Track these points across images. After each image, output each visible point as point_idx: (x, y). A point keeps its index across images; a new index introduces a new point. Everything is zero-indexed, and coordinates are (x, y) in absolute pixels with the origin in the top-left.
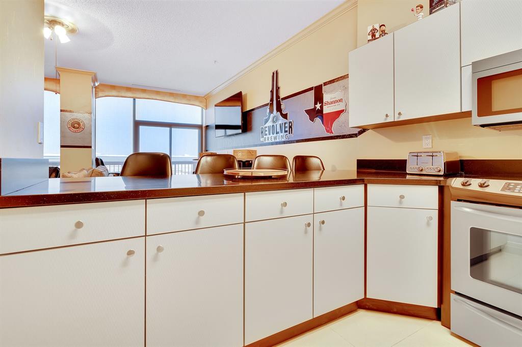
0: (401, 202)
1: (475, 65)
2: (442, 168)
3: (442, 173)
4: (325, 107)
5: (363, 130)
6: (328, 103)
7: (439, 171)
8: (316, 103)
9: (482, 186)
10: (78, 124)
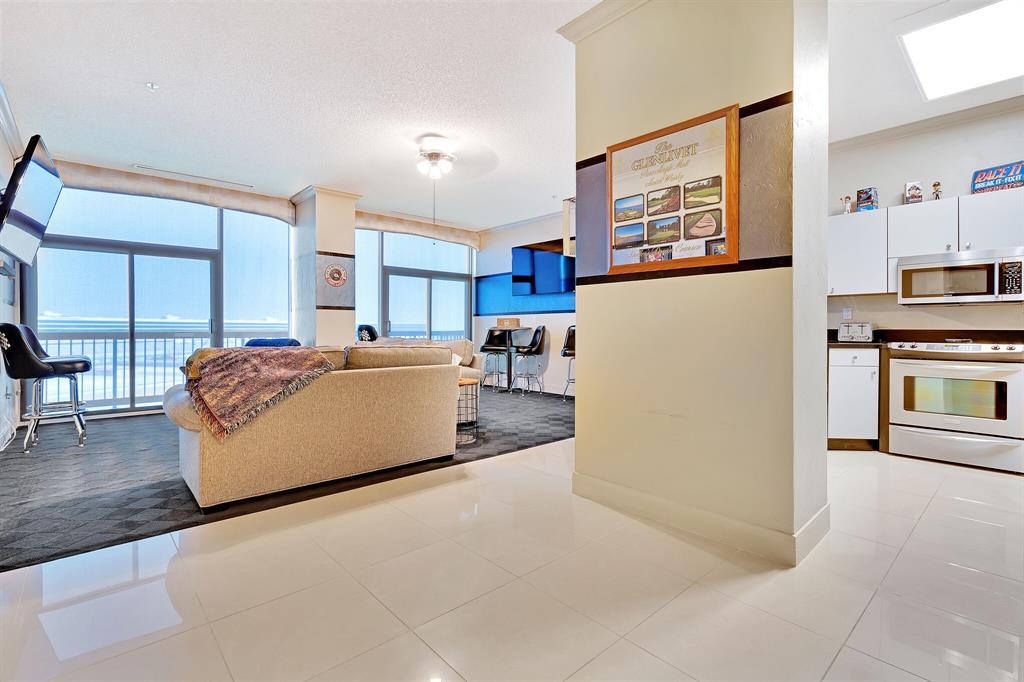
0: (853, 362)
1: (900, 259)
2: (871, 335)
7: (870, 339)
9: (913, 347)
10: (339, 273)
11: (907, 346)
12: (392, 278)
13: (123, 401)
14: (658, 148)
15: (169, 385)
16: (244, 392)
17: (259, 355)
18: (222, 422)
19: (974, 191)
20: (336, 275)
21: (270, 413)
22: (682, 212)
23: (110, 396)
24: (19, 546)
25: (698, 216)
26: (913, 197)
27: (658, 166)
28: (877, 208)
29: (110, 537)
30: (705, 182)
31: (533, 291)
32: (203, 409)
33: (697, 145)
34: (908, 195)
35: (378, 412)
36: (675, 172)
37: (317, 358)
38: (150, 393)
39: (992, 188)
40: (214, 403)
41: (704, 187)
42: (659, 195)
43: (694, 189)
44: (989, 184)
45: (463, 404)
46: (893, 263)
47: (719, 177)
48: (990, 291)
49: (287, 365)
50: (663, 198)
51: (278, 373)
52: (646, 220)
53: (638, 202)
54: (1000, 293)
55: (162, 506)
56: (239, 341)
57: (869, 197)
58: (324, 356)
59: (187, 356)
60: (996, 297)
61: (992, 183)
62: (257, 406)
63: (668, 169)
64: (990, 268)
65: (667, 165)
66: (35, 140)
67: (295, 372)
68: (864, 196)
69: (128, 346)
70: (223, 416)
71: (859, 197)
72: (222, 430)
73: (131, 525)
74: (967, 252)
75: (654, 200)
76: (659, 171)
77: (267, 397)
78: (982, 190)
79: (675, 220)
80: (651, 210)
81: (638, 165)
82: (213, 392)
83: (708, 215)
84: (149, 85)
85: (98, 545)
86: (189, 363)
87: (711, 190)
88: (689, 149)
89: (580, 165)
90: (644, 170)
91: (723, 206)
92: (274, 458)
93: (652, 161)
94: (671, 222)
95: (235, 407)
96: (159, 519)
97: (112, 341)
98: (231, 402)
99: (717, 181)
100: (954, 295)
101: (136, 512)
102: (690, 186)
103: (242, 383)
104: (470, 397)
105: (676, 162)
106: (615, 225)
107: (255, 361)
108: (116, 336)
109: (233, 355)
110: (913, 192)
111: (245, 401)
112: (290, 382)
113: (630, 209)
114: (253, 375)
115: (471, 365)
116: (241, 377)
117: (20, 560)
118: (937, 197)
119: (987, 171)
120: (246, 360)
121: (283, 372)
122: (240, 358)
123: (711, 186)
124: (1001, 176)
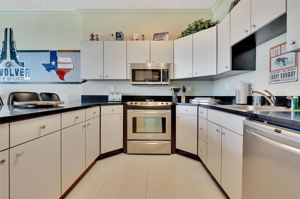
0: (112, 112)
1: (131, 64)
2: (121, 98)
3: (121, 100)
4: (58, 65)
5: (84, 81)
6: (61, 63)
7: (120, 99)
8: (51, 61)
9: (136, 104)
28: (123, 40)
46: (129, 66)
48: (160, 80)
54: (163, 81)
60: (161, 83)
64: (159, 71)
74: (153, 64)
110: (135, 37)
118: (143, 40)
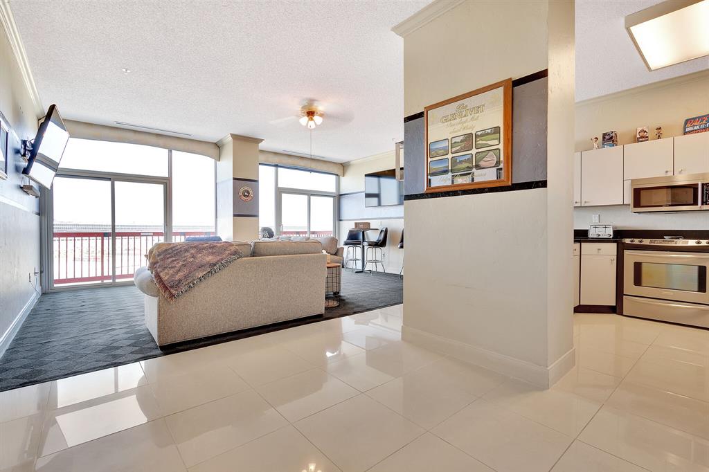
0: (598, 252)
1: (633, 181)
2: (612, 234)
3: (612, 237)
9: (641, 242)
10: (248, 193)
11: (637, 241)
12: (284, 196)
13: (108, 278)
14: (459, 107)
15: (137, 267)
16: (186, 271)
17: (195, 247)
18: (172, 291)
19: (685, 133)
20: (246, 194)
21: (203, 285)
22: (474, 151)
23: (99, 274)
24: (46, 368)
25: (484, 154)
26: (642, 137)
27: (458, 120)
28: (616, 145)
29: (101, 364)
30: (489, 131)
31: (379, 204)
32: (160, 282)
33: (484, 105)
34: (638, 136)
35: (272, 285)
36: (470, 124)
37: (233, 249)
38: (125, 272)
39: (698, 131)
40: (166, 278)
41: (488, 134)
42: (458, 140)
43: (482, 135)
44: (695, 128)
45: (330, 280)
46: (628, 184)
47: (499, 127)
48: (695, 203)
49: (213, 254)
50: (462, 141)
51: (207, 259)
52: (450, 156)
53: (445, 144)
54: (702, 204)
55: (133, 345)
56: (183, 237)
57: (611, 138)
58: (237, 247)
59: (149, 248)
60: (699, 206)
61: (698, 127)
62: (194, 280)
63: (465, 122)
64: (695, 187)
65: (464, 119)
66: (53, 108)
67: (219, 258)
68: (607, 137)
69: (111, 241)
70: (172, 287)
71: (604, 138)
72: (172, 296)
73: (115, 356)
74: (681, 175)
75: (455, 142)
76: (459, 124)
77: (200, 275)
78: (691, 132)
79: (469, 156)
80: (454, 150)
81: (445, 119)
82: (166, 271)
83: (491, 153)
84: (124, 70)
85: (94, 368)
86: (151, 252)
87: (493, 136)
88: (478, 109)
89: (407, 119)
90: (449, 123)
91: (501, 146)
92: (206, 314)
93: (454, 117)
94: (466, 158)
95: (180, 280)
96: (132, 353)
97: (100, 238)
98: (177, 277)
99: (497, 130)
100: (670, 206)
101: (118, 348)
102: (479, 133)
103: (184, 265)
104: (334, 275)
105: (469, 117)
106: (430, 160)
107: (192, 251)
108: (104, 235)
109: (179, 247)
110: (642, 134)
111: (186, 277)
112: (215, 265)
113: (440, 149)
114: (192, 259)
115: (336, 254)
116: (184, 261)
117: (47, 377)
118: (659, 137)
119: (694, 119)
120: (186, 251)
121: (210, 259)
122: (183, 249)
123: (493, 134)
124: (704, 122)
